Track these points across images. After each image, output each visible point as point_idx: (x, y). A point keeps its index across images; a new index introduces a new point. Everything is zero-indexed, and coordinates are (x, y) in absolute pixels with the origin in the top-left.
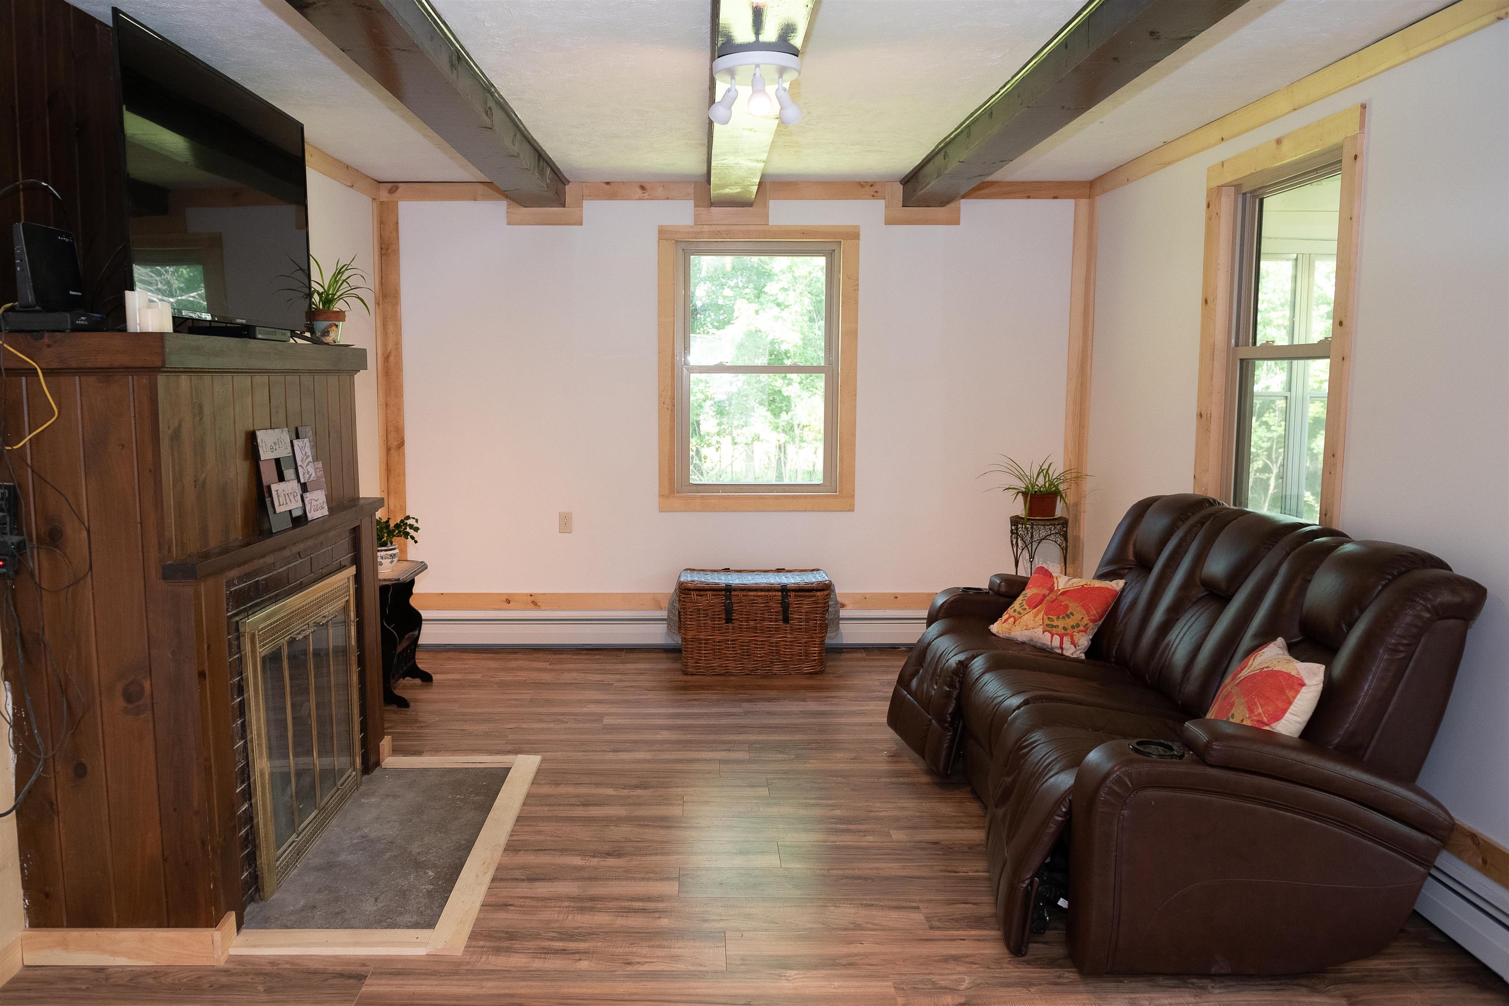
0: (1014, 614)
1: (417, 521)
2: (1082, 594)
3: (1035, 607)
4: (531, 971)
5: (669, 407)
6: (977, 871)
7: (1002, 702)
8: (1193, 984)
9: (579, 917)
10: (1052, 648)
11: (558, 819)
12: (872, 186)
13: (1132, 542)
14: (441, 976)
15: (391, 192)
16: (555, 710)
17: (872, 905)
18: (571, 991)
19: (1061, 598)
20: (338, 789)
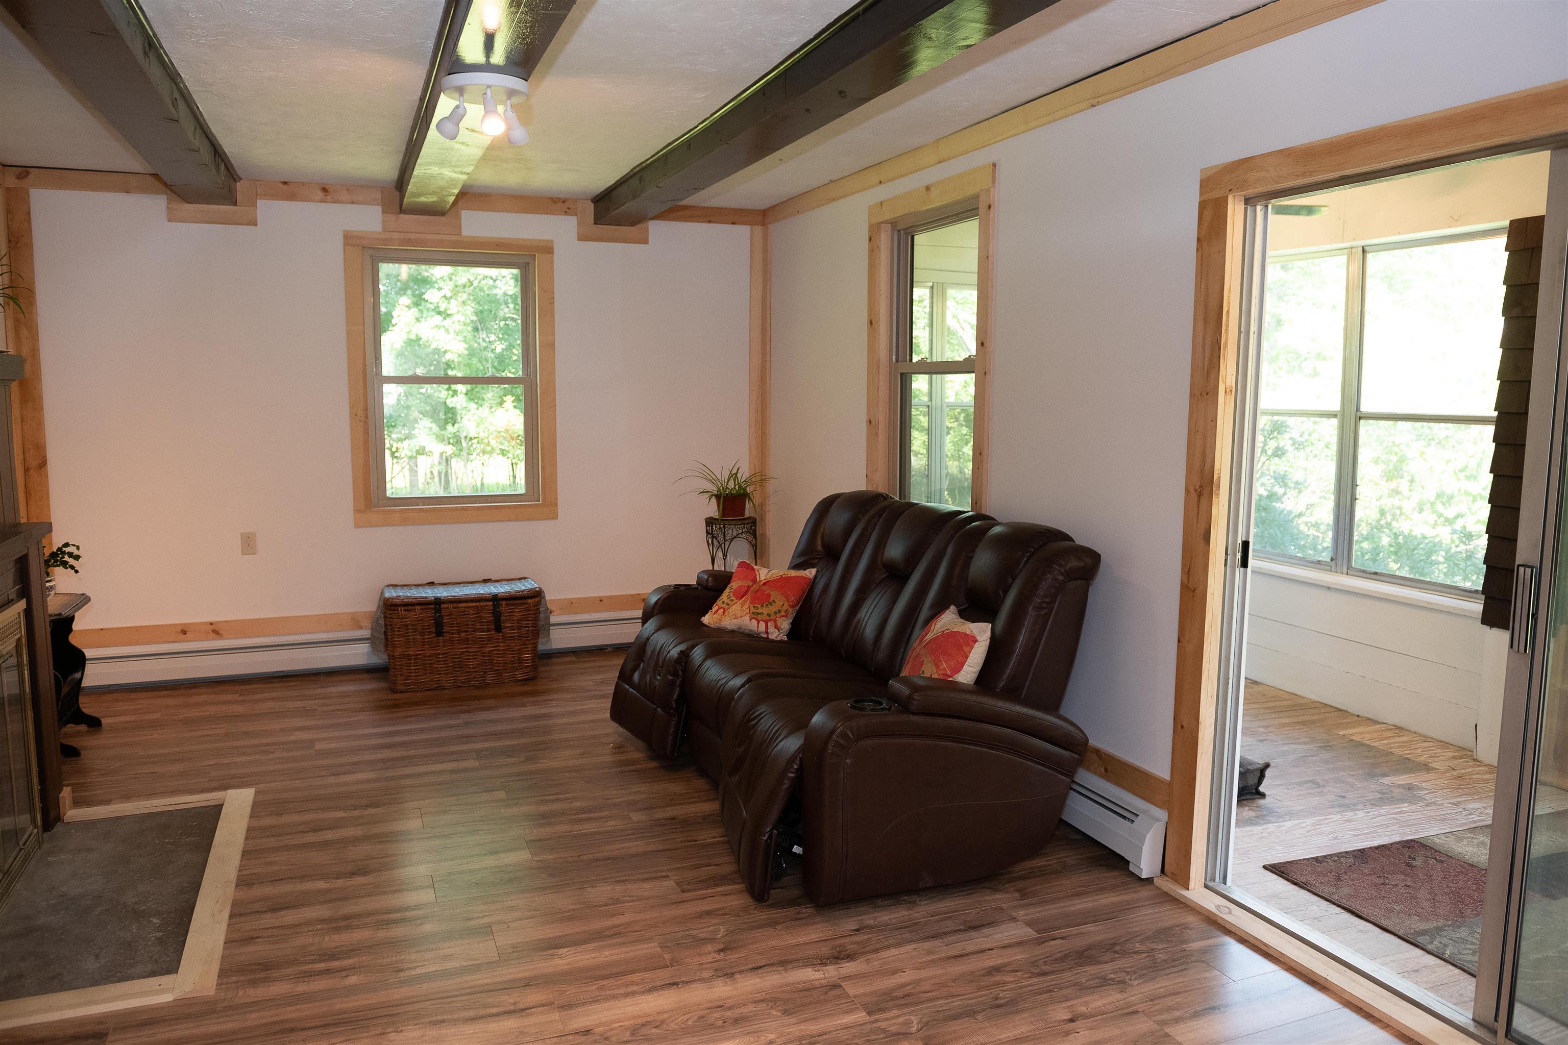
0: (723, 606)
1: (78, 548)
2: (780, 583)
3: (740, 599)
4: (296, 995)
5: (362, 419)
6: (714, 837)
7: (726, 683)
8: (904, 900)
9: (336, 937)
10: (758, 634)
11: (288, 848)
12: (564, 202)
13: (820, 535)
14: (197, 1017)
15: (20, 177)
16: (256, 741)
17: (626, 880)
18: (345, 1006)
19: (764, 588)
20: (21, 850)
